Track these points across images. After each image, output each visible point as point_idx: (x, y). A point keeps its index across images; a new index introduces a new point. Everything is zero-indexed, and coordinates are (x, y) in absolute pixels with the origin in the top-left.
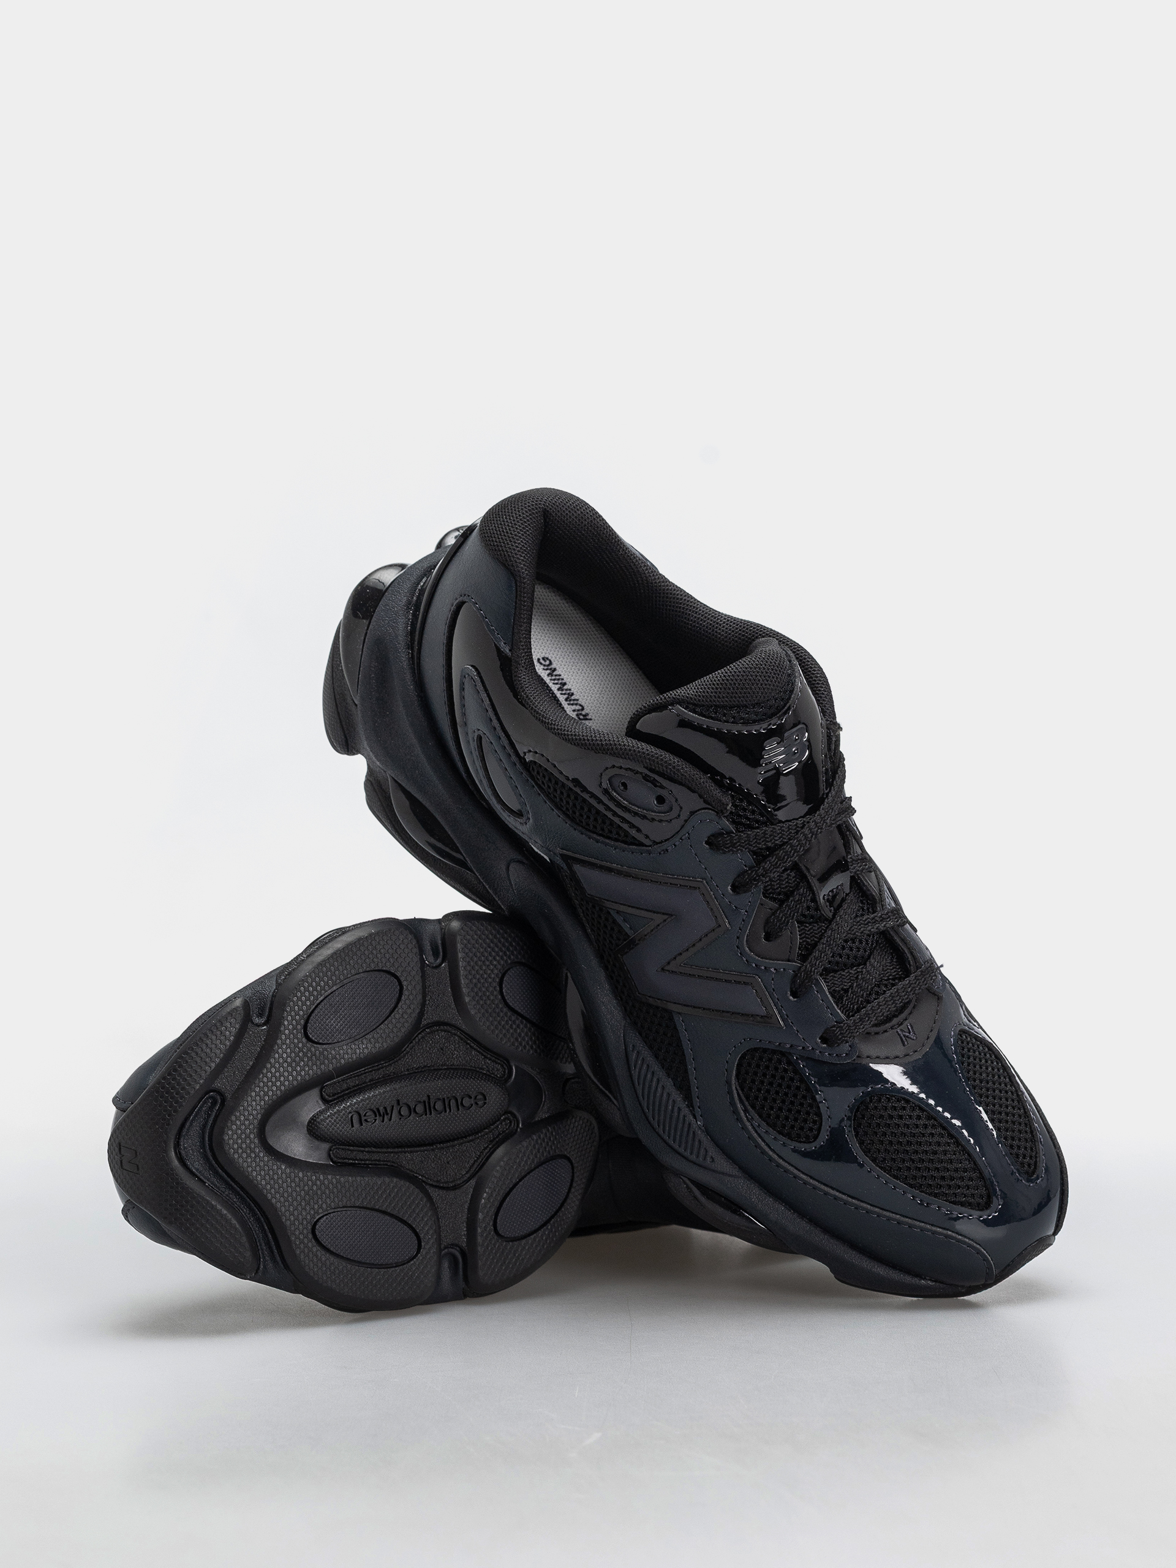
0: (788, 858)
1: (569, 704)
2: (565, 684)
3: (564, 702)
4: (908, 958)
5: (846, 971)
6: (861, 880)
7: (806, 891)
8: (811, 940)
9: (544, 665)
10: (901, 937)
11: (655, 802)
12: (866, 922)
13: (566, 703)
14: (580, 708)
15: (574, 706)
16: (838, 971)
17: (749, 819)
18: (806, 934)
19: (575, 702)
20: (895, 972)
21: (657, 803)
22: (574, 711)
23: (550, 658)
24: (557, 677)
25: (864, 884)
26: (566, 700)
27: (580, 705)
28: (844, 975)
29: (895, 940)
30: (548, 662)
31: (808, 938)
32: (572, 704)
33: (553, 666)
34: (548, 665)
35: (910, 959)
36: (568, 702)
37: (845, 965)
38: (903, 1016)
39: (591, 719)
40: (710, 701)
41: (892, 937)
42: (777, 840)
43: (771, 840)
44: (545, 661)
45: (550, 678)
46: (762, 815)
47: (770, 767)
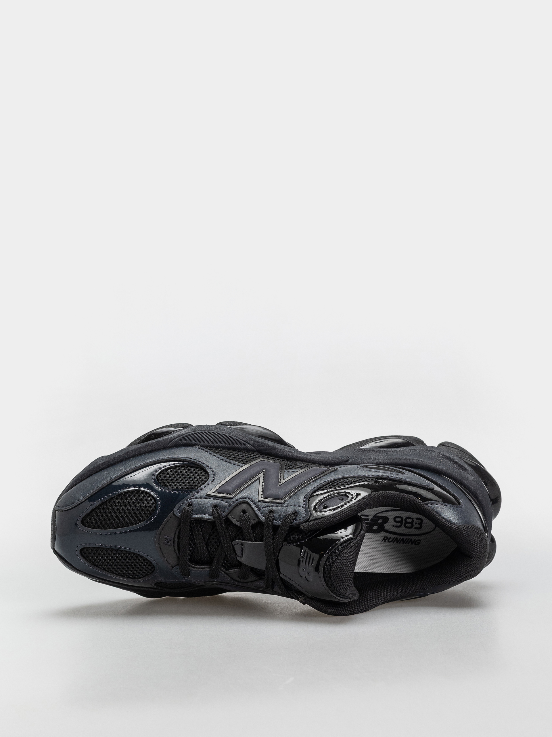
1: (394, 538)
2: (403, 543)
3: (397, 537)
9: (416, 541)
13: (396, 537)
14: (390, 541)
15: (392, 539)
19: (393, 541)
22: (390, 538)
23: (418, 545)
24: (408, 542)
26: (397, 538)
27: (391, 542)
30: (417, 543)
32: (393, 539)
33: (414, 544)
34: (415, 542)
36: (395, 538)
38: (176, 545)
39: (382, 541)
44: (418, 543)
45: (410, 539)
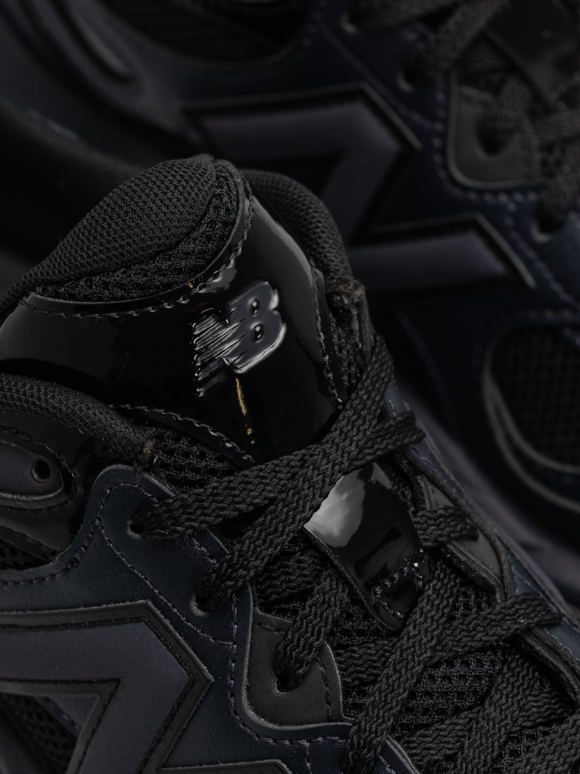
0: (284, 527)
4: (569, 681)
5: (448, 722)
6: (453, 554)
7: (337, 585)
8: (368, 675)
10: (547, 645)
11: (36, 476)
12: (471, 627)
16: (432, 724)
17: (197, 471)
18: (357, 665)
20: (548, 709)
21: (39, 475)
25: (459, 559)
28: (444, 730)
29: (537, 653)
31: (361, 672)
35: (572, 682)
37: (443, 712)
40: (76, 266)
41: (532, 647)
42: (255, 498)
43: (244, 500)
46: (220, 459)
47: (214, 366)
